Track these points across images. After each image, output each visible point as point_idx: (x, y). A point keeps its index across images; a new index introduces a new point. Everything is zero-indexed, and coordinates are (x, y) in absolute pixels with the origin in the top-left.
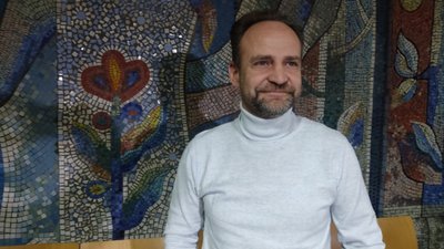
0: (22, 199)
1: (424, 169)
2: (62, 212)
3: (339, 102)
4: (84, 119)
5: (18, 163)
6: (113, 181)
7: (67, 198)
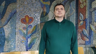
2: (16, 46)
4: (21, 28)
5: (8, 36)
6: (26, 40)
7: (17, 43)
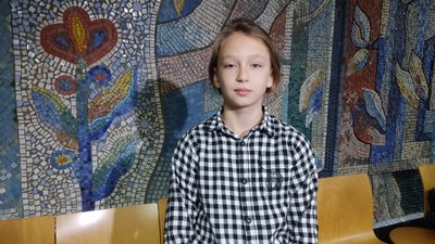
1: (372, 132)
2: (24, 186)
4: (45, 83)
6: (80, 150)
7: (30, 170)
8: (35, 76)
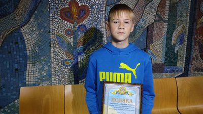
0: (35, 66)
2: (53, 73)
3: (174, 25)
4: (61, 32)
5: (33, 51)
6: (74, 59)
7: (55, 66)
8: (58, 29)
